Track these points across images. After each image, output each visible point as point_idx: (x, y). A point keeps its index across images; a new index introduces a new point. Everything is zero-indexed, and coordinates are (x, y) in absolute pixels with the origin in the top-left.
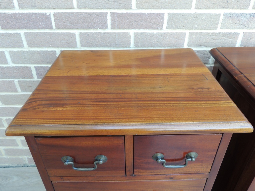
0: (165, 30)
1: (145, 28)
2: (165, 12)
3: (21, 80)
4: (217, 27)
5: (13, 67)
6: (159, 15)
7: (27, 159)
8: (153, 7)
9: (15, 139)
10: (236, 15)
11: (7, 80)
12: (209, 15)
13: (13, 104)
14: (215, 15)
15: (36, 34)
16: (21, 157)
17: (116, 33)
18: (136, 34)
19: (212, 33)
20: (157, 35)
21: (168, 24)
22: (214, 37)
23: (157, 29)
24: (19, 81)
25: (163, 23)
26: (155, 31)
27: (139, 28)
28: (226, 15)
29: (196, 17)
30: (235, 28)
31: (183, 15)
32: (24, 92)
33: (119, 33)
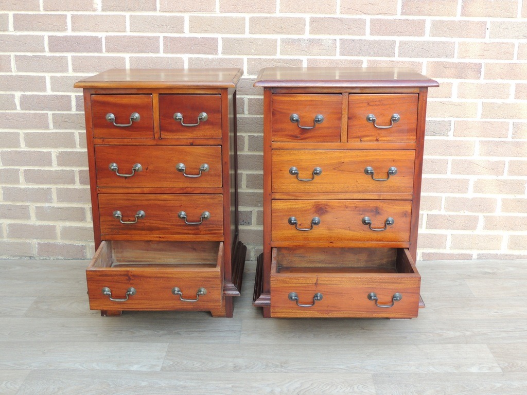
0: (220, 55)
1: (200, 53)
2: (219, 36)
3: (57, 112)
4: (276, 53)
5: (51, 95)
6: (213, 39)
7: (37, 246)
8: (206, 31)
9: (28, 206)
10: (294, 41)
11: (40, 112)
12: (265, 40)
13: (39, 147)
14: (271, 40)
15: (84, 58)
16: (28, 241)
17: (168, 58)
18: (190, 59)
19: (272, 60)
20: (213, 60)
21: (223, 49)
22: (275, 63)
23: (212, 54)
24: (53, 114)
25: (217, 47)
26: (210, 57)
27: (193, 53)
28: (283, 40)
29: (251, 41)
30: (296, 54)
31: (238, 40)
32: (56, 129)
33: (171, 58)
